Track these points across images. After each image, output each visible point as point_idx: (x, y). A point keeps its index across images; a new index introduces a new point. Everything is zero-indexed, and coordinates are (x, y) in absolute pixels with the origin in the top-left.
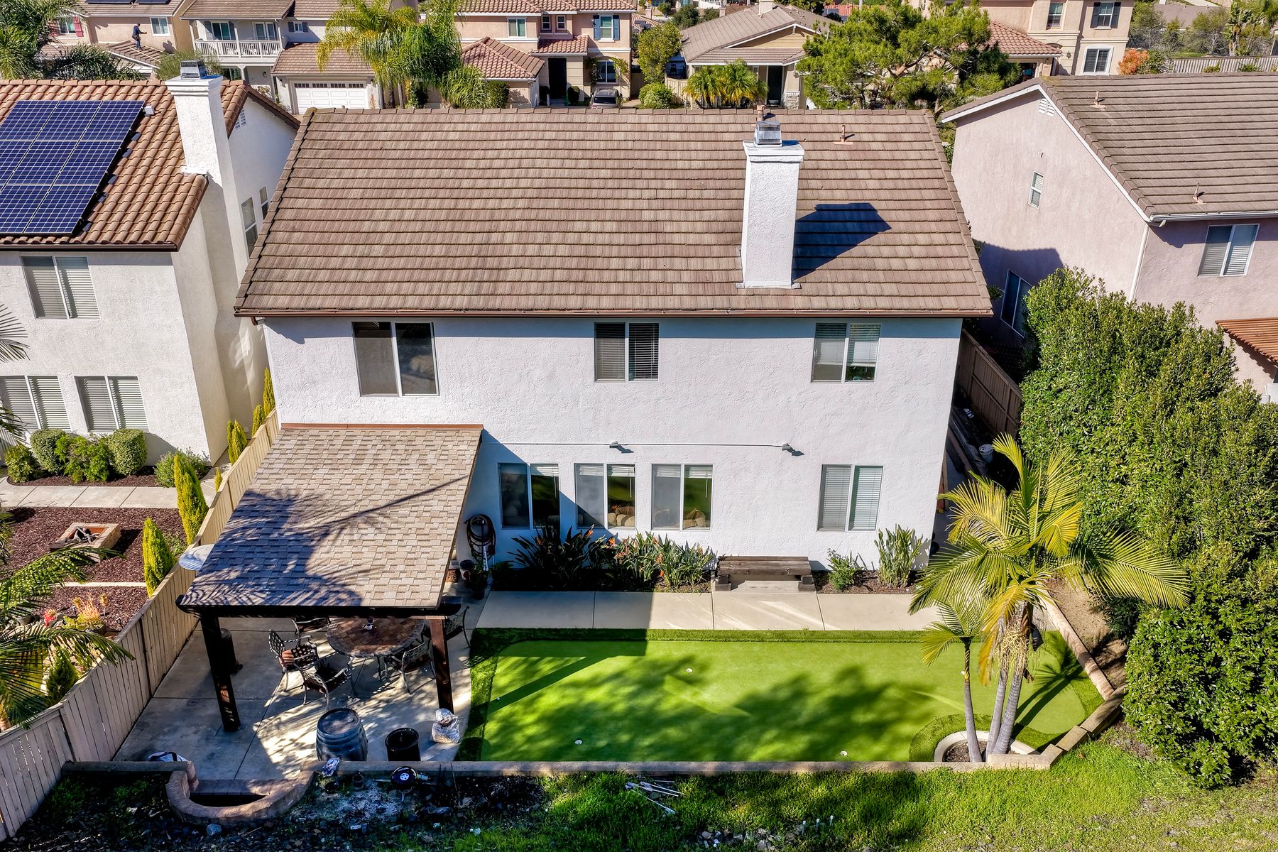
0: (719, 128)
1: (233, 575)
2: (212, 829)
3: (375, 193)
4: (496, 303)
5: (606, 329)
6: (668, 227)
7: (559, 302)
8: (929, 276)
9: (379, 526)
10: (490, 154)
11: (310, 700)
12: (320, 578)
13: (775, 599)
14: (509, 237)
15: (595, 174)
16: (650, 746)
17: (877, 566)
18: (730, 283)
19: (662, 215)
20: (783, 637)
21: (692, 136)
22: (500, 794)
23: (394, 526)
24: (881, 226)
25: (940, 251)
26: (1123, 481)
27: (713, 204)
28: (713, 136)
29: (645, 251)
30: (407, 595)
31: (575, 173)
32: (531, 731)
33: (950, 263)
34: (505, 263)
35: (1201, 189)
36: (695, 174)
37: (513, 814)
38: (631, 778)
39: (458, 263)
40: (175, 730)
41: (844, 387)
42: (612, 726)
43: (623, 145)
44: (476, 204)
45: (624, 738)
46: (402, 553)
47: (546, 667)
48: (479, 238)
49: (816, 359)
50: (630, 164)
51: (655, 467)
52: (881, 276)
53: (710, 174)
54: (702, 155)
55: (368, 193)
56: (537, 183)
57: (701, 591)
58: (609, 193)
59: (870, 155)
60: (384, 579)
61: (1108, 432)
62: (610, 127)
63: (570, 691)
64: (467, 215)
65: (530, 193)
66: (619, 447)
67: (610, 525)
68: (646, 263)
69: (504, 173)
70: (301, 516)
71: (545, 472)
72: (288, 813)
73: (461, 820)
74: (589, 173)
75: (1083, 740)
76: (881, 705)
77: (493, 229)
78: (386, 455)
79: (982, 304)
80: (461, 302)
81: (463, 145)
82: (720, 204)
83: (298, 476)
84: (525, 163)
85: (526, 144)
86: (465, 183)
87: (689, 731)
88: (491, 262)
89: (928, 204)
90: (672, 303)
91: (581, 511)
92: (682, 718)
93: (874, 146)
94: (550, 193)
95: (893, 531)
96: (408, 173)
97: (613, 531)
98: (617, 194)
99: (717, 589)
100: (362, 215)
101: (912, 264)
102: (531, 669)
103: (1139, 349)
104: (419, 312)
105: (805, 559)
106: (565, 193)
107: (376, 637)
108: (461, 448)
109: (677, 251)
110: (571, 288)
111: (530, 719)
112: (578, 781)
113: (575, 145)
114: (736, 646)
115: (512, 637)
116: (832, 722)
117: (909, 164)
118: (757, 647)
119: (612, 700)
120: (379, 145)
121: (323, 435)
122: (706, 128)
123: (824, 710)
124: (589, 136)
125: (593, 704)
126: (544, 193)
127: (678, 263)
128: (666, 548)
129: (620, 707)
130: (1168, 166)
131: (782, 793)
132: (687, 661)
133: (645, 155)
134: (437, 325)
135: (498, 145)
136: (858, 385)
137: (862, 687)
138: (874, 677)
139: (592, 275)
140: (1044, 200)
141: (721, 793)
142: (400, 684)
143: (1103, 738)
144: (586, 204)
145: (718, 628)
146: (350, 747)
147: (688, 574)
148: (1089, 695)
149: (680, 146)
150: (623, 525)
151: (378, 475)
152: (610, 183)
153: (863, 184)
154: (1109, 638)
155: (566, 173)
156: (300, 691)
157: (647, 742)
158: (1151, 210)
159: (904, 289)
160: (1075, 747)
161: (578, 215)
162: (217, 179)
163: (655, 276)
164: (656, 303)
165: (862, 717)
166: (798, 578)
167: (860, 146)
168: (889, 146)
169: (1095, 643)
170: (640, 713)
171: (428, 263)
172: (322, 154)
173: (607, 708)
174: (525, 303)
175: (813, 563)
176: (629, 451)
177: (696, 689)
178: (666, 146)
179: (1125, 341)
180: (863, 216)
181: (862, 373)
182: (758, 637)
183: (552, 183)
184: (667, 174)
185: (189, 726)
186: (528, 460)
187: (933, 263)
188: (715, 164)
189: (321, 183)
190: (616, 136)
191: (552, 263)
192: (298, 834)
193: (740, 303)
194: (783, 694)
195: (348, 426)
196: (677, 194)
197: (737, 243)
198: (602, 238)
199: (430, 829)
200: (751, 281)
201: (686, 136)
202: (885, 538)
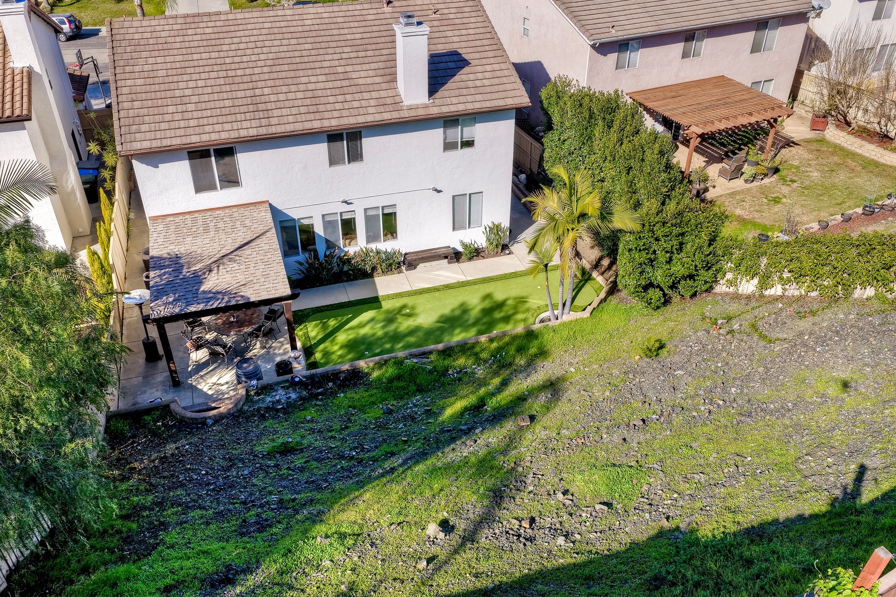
0: (364, 12)
1: (171, 299)
2: (210, 422)
3: (174, 72)
4: (273, 130)
5: (333, 137)
6: (354, 75)
7: (308, 125)
8: (496, 88)
9: (238, 261)
10: (236, 40)
11: (213, 363)
12: (221, 292)
13: (438, 270)
14: (266, 91)
15: (302, 47)
16: (402, 347)
17: (484, 245)
18: (397, 104)
19: (348, 68)
20: (448, 287)
21: (351, 19)
22: (345, 377)
23: (246, 260)
24: (464, 63)
25: (499, 74)
26: (602, 181)
27: (374, 59)
28: (362, 18)
29: (346, 90)
30: (273, 292)
31: (290, 48)
32: (339, 353)
33: (505, 80)
34: (269, 106)
35: (613, 24)
36: (359, 42)
37: (355, 385)
38: (406, 358)
39: (242, 109)
40: (145, 392)
41: (461, 153)
42: (379, 342)
43: (313, 28)
44: (239, 72)
45: (388, 346)
46: (258, 273)
47: (332, 323)
48: (248, 93)
49: (445, 139)
50: (321, 39)
51: (366, 210)
52: (472, 91)
53: (367, 41)
54: (359, 30)
55: (170, 72)
56: (271, 56)
57: (399, 273)
58: (314, 58)
59: (450, 22)
60: (256, 286)
61: (593, 157)
62: (301, 17)
63: (350, 332)
64: (237, 80)
65: (269, 63)
66: (346, 202)
67: (345, 246)
68: (348, 97)
69: (249, 52)
70: (189, 264)
71: (306, 222)
72: (242, 408)
73: (332, 392)
74: (299, 48)
75: (601, 302)
76: (505, 308)
77: (255, 87)
78: (221, 225)
79: (523, 99)
80: (253, 132)
81: (217, 36)
82: (378, 59)
83: (176, 244)
84: (259, 44)
85: (255, 32)
86: (228, 60)
87: (418, 337)
88: (261, 107)
89: (487, 48)
90: (370, 118)
91: (327, 241)
92: (412, 332)
93: (451, 16)
94: (281, 61)
95: (490, 225)
96: (190, 57)
97: (346, 249)
98: (319, 58)
99: (407, 270)
100: (172, 86)
101: (486, 82)
102: (325, 326)
103: (602, 115)
104: (230, 141)
105: (449, 247)
106: (289, 61)
107: (240, 324)
108: (262, 214)
109: (363, 88)
110: (312, 116)
111: (336, 348)
112: (380, 365)
113: (284, 30)
114: (427, 295)
115: (309, 313)
116: (484, 320)
117: (472, 26)
118: (437, 294)
119: (374, 331)
120: (163, 40)
121: (177, 219)
122: (356, 13)
123: (480, 315)
124: (290, 24)
125: (365, 335)
126: (277, 62)
127: (366, 95)
128: (378, 252)
129: (380, 333)
130: (595, 12)
131: (477, 349)
132: (404, 307)
133: (327, 33)
134: (238, 147)
135: (238, 34)
136: (467, 151)
137: (495, 302)
138: (499, 296)
139: (322, 108)
140: (531, 33)
141: (450, 356)
142: (258, 345)
143: (608, 300)
144: (304, 66)
145: (414, 289)
146: (257, 375)
147: (390, 265)
148: (597, 286)
149: (345, 25)
150: (350, 245)
151: (223, 236)
152: (313, 52)
153: (450, 40)
154: (601, 259)
155: (285, 48)
156: (207, 358)
157: (400, 345)
158: (592, 38)
159: (487, 97)
160: (598, 306)
161: (301, 73)
162: (37, 68)
163: (356, 104)
164: (361, 119)
165: (498, 315)
166: (446, 257)
167: (444, 17)
168: (459, 15)
169: (594, 263)
170: (391, 334)
171: (224, 111)
172: (129, 49)
173: (374, 335)
174: (289, 128)
175: (453, 249)
176: (351, 203)
177: (414, 319)
178: (337, 26)
179: (595, 111)
180: (455, 58)
181: (469, 144)
182: (436, 289)
183: (279, 55)
184: (343, 43)
185: (152, 388)
186: (296, 217)
187: (496, 81)
188: (368, 35)
189: (137, 69)
190: (307, 22)
191: (297, 103)
192: (254, 415)
193: (406, 114)
194: (457, 313)
195: (189, 213)
196: (353, 55)
197: (394, 80)
198: (321, 85)
199: (317, 399)
200: (407, 102)
201: (347, 19)
202: (488, 229)
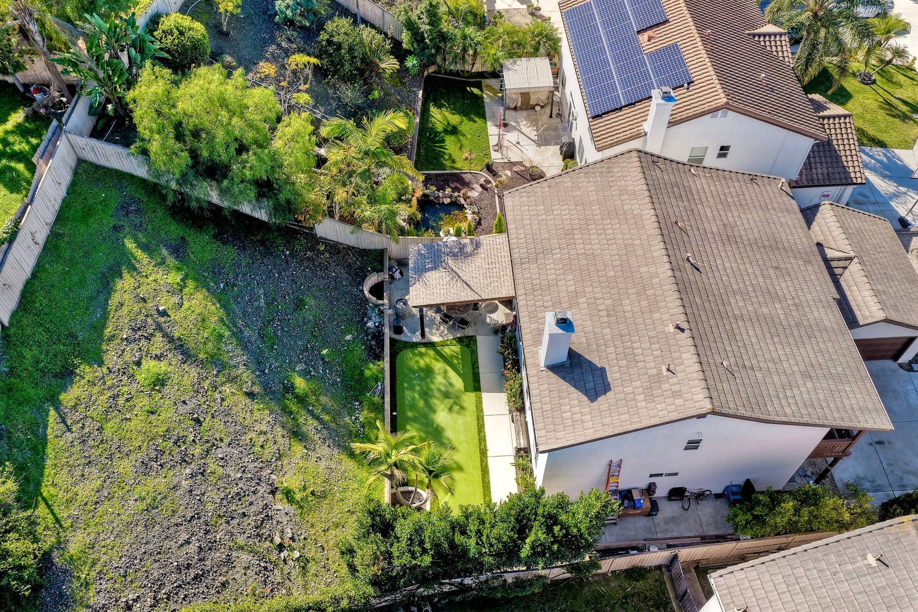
9: (451, 281)
19: (584, 305)
20: (482, 440)
23: (451, 285)
32: (422, 362)
37: (369, 355)
42: (424, 384)
43: (636, 274)
47: (456, 362)
50: (621, 282)
52: (555, 402)
60: (422, 289)
62: (650, 263)
63: (442, 370)
81: (621, 214)
87: (423, 409)
102: (454, 357)
111: (428, 361)
113: (631, 255)
120: (614, 184)
124: (641, 257)
129: (433, 386)
133: (630, 285)
135: (624, 226)
145: (486, 417)
151: (482, 272)
170: (431, 393)
171: (537, 236)
173: (432, 382)
178: (641, 291)
180: (600, 389)
187: (567, 424)
189: (582, 179)
190: (643, 268)
192: (361, 308)
199: (364, 337)
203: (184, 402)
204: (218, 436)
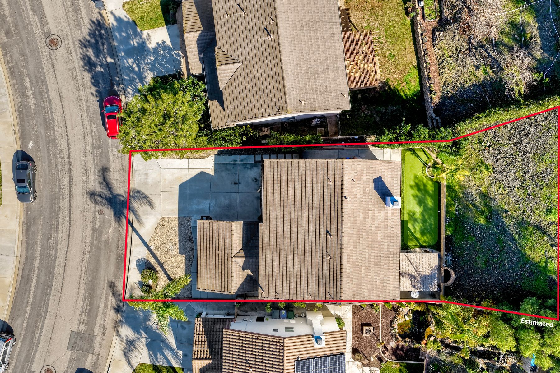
76: (419, 183)
111: (423, 239)
116: (423, 192)
125: (420, 229)
132: (408, 214)
165: (422, 187)
173: (421, 227)
180: (377, 181)
203: (536, 203)
204: (520, 190)
